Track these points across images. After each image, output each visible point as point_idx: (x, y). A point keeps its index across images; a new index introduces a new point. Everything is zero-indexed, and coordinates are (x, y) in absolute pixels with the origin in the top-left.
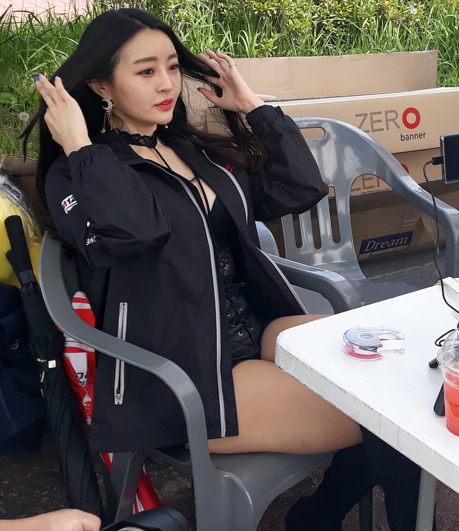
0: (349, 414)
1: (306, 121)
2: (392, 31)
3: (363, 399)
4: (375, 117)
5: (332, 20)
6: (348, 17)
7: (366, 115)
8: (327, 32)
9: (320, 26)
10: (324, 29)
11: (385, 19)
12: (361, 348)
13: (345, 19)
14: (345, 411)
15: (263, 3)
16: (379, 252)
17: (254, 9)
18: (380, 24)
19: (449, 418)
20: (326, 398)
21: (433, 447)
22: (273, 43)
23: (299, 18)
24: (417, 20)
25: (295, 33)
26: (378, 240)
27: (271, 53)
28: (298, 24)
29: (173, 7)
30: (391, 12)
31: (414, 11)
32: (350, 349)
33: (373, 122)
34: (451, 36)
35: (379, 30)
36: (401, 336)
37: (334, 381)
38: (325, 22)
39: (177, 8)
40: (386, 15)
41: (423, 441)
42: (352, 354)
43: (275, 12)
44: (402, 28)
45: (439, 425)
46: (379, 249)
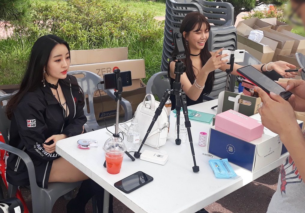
0: (77, 167)
1: (78, 72)
2: (116, 41)
3: (81, 162)
4: (103, 70)
5: (95, 37)
6: (100, 36)
7: (100, 69)
8: (93, 41)
9: (90, 39)
10: (92, 40)
11: (113, 37)
12: (82, 146)
13: (99, 37)
14: (76, 166)
15: (70, 32)
16: (106, 117)
17: (67, 34)
18: (111, 38)
19: (108, 168)
20: (70, 162)
21: (101, 177)
22: (73, 46)
23: (82, 37)
24: (125, 37)
25: (81, 42)
26: (105, 113)
27: (73, 49)
28: (82, 39)
29: (40, 34)
30: (115, 34)
31: (123, 34)
32: (79, 146)
33: (102, 72)
34: (136, 42)
35: (111, 40)
36: (96, 142)
37: (72, 157)
38: (92, 38)
39: (41, 34)
40: (113, 35)
41: (98, 175)
42: (80, 148)
43: (74, 35)
44: (119, 40)
45: (105, 170)
46: (106, 116)
